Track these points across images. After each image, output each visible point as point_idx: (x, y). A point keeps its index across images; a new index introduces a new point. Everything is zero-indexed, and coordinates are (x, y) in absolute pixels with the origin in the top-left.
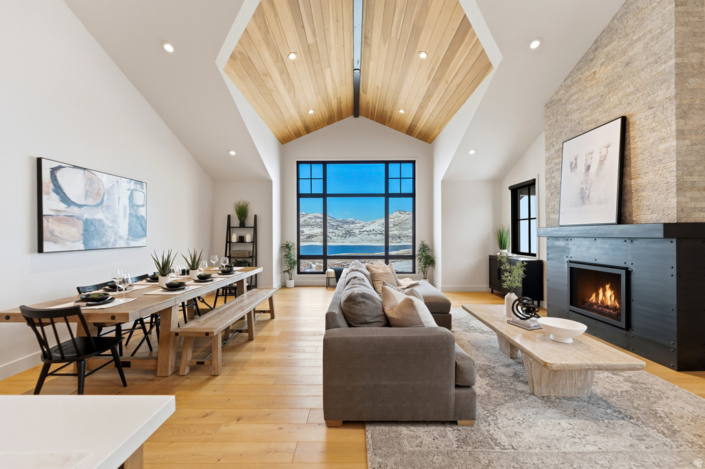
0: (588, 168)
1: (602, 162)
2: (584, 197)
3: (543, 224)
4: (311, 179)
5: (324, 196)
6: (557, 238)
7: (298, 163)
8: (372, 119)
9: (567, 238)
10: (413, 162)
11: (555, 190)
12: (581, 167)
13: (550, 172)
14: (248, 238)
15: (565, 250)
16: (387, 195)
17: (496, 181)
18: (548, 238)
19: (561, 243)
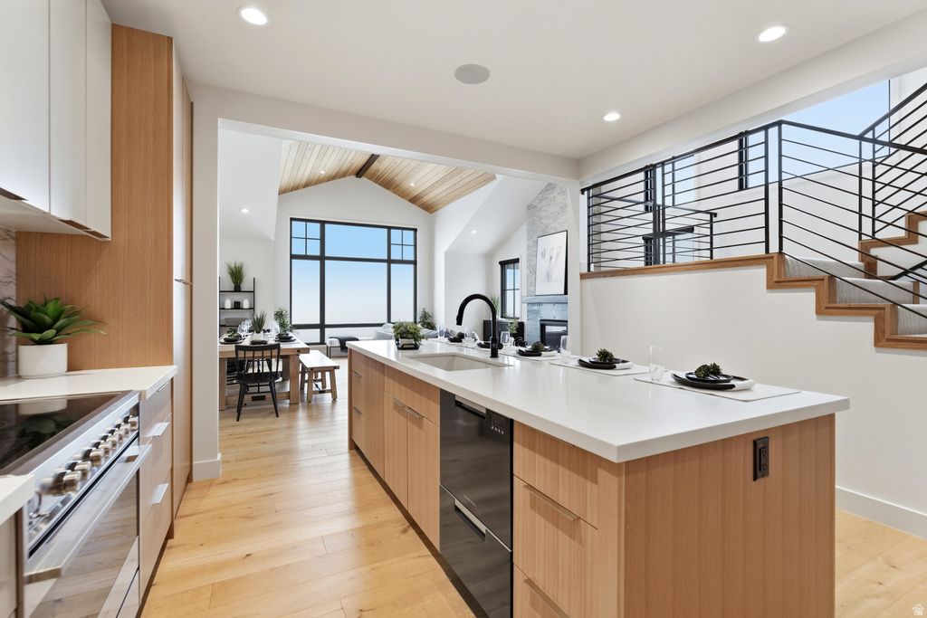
0: (551, 258)
1: (558, 256)
2: (549, 277)
3: (525, 294)
4: (306, 238)
5: (322, 258)
6: (533, 304)
7: (292, 219)
8: (376, 181)
9: (540, 304)
10: (415, 230)
11: (533, 270)
12: (547, 257)
13: (529, 256)
14: (246, 304)
15: (537, 312)
16: (389, 261)
17: (488, 256)
18: (528, 304)
19: (536, 308)
